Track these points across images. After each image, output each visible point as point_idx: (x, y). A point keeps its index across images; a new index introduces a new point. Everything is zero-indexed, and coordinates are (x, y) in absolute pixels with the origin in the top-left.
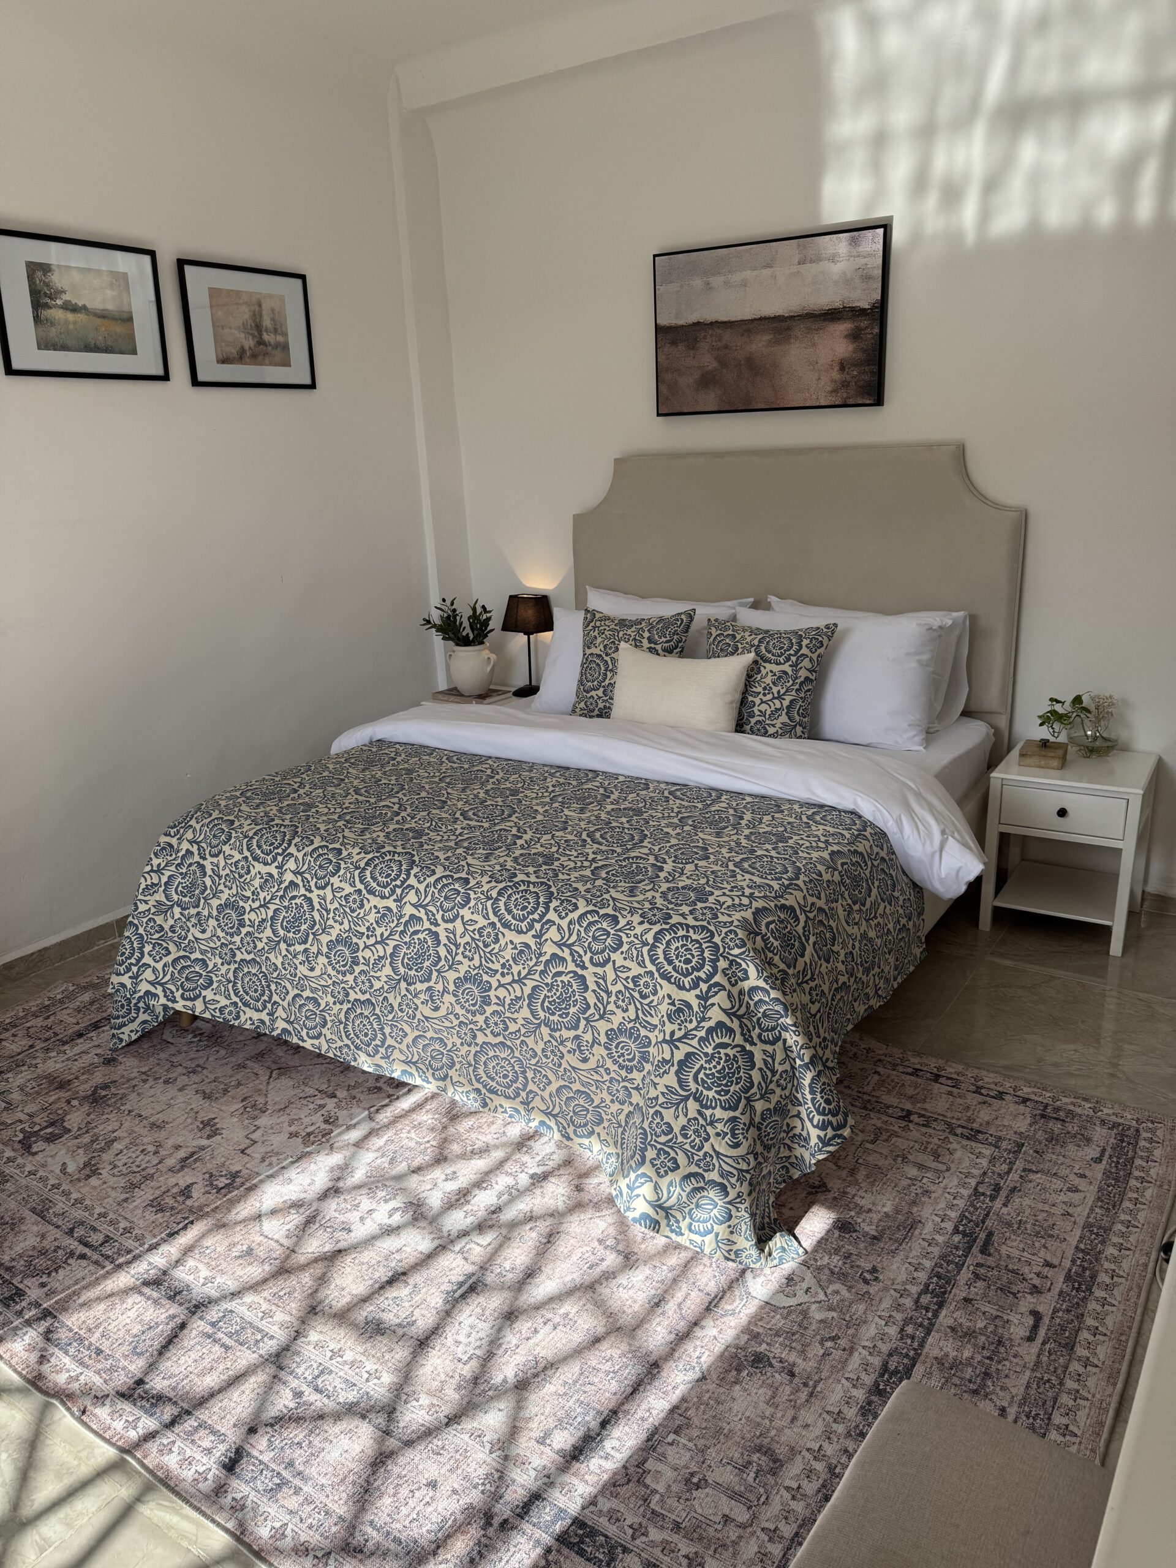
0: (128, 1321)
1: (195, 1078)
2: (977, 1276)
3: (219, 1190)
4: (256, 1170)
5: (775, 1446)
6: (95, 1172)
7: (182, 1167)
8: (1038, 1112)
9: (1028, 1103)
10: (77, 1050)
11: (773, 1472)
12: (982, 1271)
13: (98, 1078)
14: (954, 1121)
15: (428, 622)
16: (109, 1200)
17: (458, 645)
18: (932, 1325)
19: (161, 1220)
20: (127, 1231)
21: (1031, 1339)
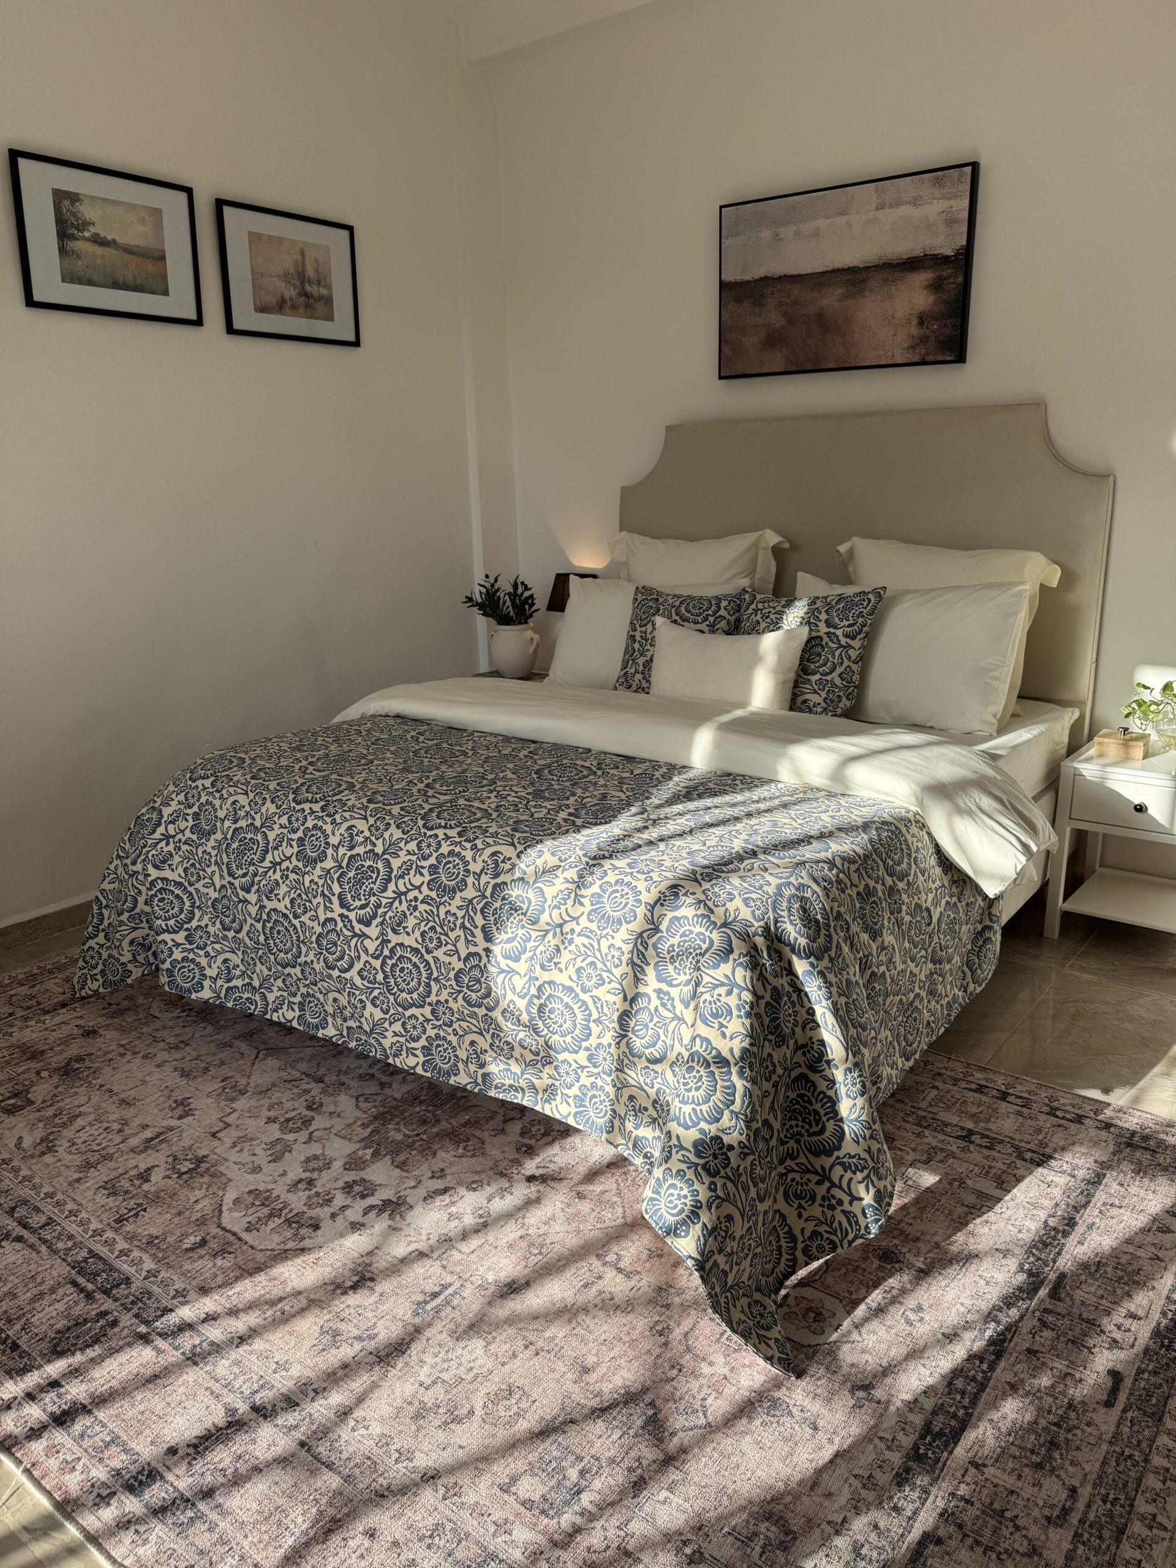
0: (54, 1314)
1: (177, 1055)
2: (1044, 1324)
3: (181, 1175)
4: (225, 1155)
5: (789, 1516)
6: (51, 1149)
7: (146, 1149)
8: (1124, 1140)
9: (1112, 1129)
10: (57, 1020)
11: (784, 1547)
12: (1051, 1318)
13: (74, 1050)
14: (1023, 1144)
15: (470, 599)
16: (61, 1179)
17: (499, 624)
18: (987, 1379)
19: (112, 1205)
20: (72, 1213)
21: (1109, 1404)
